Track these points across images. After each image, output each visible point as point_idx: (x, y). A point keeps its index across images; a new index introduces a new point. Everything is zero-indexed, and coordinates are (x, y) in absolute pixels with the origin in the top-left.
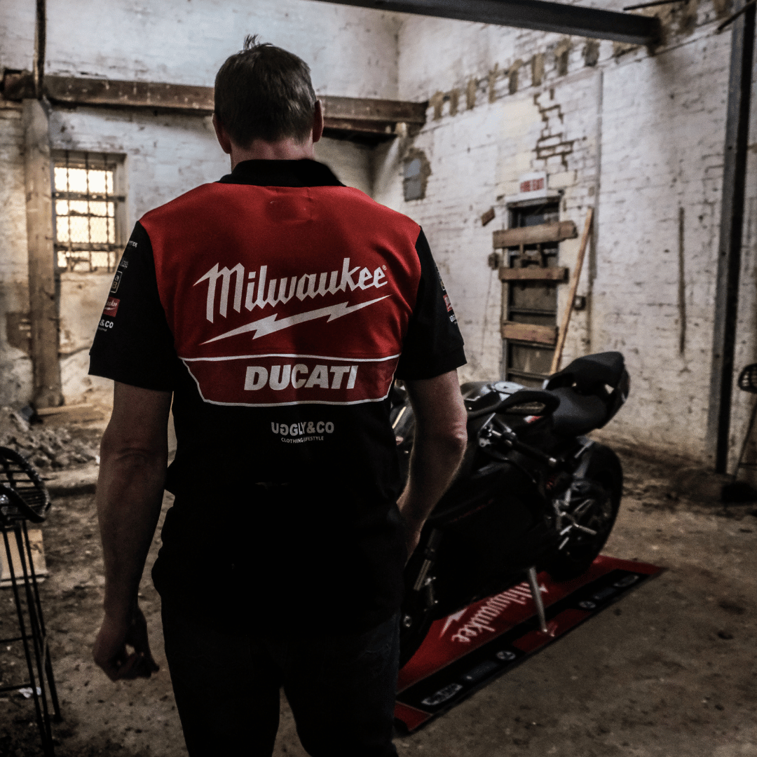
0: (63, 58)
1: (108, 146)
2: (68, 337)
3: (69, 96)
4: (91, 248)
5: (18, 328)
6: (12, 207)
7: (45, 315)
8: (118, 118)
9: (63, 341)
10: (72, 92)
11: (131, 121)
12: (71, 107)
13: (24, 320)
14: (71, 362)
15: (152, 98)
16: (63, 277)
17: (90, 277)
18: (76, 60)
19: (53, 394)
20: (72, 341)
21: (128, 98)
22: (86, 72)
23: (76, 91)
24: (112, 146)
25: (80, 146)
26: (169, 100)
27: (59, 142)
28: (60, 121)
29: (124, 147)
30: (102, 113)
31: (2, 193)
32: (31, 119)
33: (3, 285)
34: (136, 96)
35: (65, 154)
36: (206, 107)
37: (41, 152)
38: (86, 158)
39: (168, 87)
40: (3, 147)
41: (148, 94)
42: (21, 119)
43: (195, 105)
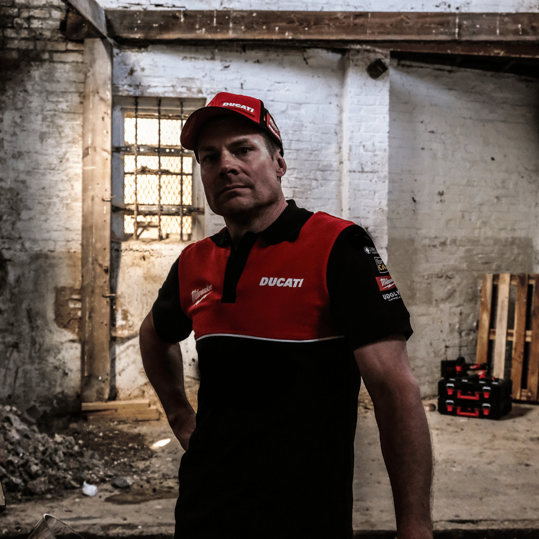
1: (184, 90)
2: (125, 318)
3: (136, 33)
4: (163, 212)
5: (68, 305)
6: (69, 165)
7: (97, 291)
8: (197, 56)
9: (120, 322)
10: (140, 28)
11: (213, 59)
12: (141, 45)
13: (76, 297)
14: (128, 348)
15: (234, 29)
16: (124, 245)
17: (156, 246)
19: (103, 385)
20: (131, 323)
21: (206, 31)
22: (160, 3)
23: (146, 27)
24: (189, 89)
25: (151, 90)
26: (256, 30)
27: (126, 87)
28: (128, 62)
29: (204, 90)
30: (177, 51)
31: (58, 149)
32: (93, 61)
33: (54, 254)
34: (216, 28)
35: (133, 101)
36: (302, 37)
37: (102, 99)
38: (159, 105)
39: (254, 15)
40: (61, 95)
41: (231, 25)
42: (82, 63)
43: (288, 36)
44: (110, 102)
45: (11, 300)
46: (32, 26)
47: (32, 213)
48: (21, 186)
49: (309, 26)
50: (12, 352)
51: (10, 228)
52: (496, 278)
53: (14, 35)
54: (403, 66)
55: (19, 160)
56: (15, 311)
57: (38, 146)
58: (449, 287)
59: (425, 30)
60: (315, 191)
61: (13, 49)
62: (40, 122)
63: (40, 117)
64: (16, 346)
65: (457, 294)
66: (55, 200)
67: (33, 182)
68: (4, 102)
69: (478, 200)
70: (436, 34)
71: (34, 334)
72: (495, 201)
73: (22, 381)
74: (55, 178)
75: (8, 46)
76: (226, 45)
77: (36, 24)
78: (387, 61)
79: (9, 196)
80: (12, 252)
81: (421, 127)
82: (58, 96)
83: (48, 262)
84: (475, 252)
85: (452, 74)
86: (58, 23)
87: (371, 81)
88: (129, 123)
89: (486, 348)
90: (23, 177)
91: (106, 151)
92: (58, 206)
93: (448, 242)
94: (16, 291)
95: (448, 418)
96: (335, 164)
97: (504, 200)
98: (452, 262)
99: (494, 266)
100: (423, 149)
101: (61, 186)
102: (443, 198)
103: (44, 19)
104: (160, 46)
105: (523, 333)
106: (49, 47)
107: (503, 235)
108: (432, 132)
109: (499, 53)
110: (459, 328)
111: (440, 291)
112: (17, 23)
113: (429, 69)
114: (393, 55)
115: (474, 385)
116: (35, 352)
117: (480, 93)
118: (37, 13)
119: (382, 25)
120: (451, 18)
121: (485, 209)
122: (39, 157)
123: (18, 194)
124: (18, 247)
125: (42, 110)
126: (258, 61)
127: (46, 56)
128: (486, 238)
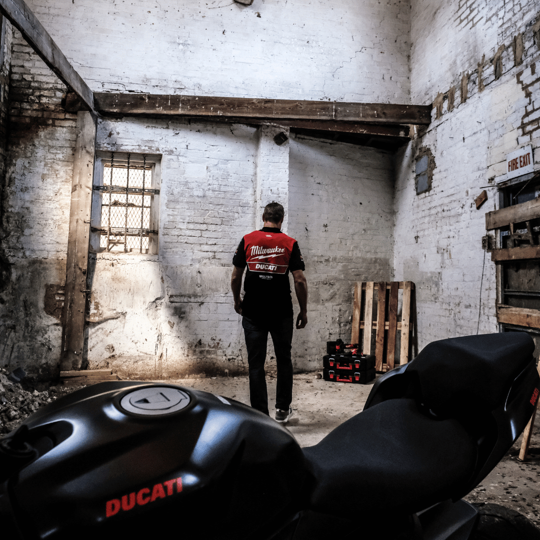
0: (115, 80)
1: (147, 148)
2: (97, 308)
3: (115, 108)
4: (127, 233)
5: (55, 298)
6: (61, 197)
7: (77, 288)
8: (157, 125)
9: (92, 311)
10: (117, 105)
11: (167, 128)
12: (118, 117)
13: (60, 292)
14: (98, 330)
15: (182, 108)
16: (99, 255)
17: (122, 256)
18: (125, 81)
19: (77, 358)
20: (101, 312)
21: (163, 108)
22: (133, 90)
23: (122, 104)
24: (150, 148)
25: (123, 148)
26: (197, 109)
27: (105, 145)
28: (107, 128)
29: (160, 149)
30: (144, 122)
31: (54, 186)
32: (83, 126)
33: (47, 260)
34: (170, 107)
35: (110, 154)
36: (229, 115)
37: (88, 152)
38: (129, 158)
39: (197, 99)
40: (59, 149)
41: (180, 105)
42: (76, 127)
43: (219, 113)
44: (93, 154)
45: (12, 294)
46: (41, 101)
47: (33, 231)
48: (26, 211)
49: (234, 107)
50: (11, 332)
51: (15, 241)
52: (364, 285)
53: (28, 107)
54: (299, 138)
55: (26, 193)
56: (15, 301)
57: (40, 183)
58: (332, 291)
59: (313, 112)
60: (237, 220)
61: (27, 117)
62: (42, 167)
63: (43, 163)
64: (13, 328)
65: (337, 296)
66: (50, 222)
67: (35, 209)
68: (17, 152)
69: (351, 231)
70: (320, 115)
71: (28, 319)
72: (363, 232)
73: (16, 354)
74: (51, 207)
75: (24, 114)
76: (177, 119)
77: (44, 100)
78: (288, 134)
79: (16, 218)
80: (15, 259)
81: (312, 180)
82: (56, 149)
83: (42, 266)
84: (349, 267)
85: (332, 145)
86: (60, 100)
87: (276, 147)
88: (107, 171)
89: (357, 335)
90: (27, 205)
91: (89, 188)
92: (52, 226)
93: (331, 260)
94: (17, 287)
95: (330, 383)
96: (251, 203)
97: (369, 232)
98: (333, 274)
99: (363, 277)
100: (313, 194)
101: (55, 212)
102: (327, 229)
103: (51, 97)
104: (131, 118)
105: (383, 324)
106: (53, 116)
107: (369, 256)
108: (319, 183)
109: (363, 132)
110: (339, 320)
111: (325, 294)
112: (31, 99)
113: (317, 141)
114: (292, 130)
115: (349, 359)
116: (28, 333)
117: (352, 159)
118: (46, 93)
119: (284, 108)
120: (330, 105)
121: (356, 237)
122: (41, 191)
123: (23, 217)
124: (21, 255)
125: (45, 158)
126: (199, 131)
127: (50, 122)
128: (357, 258)
